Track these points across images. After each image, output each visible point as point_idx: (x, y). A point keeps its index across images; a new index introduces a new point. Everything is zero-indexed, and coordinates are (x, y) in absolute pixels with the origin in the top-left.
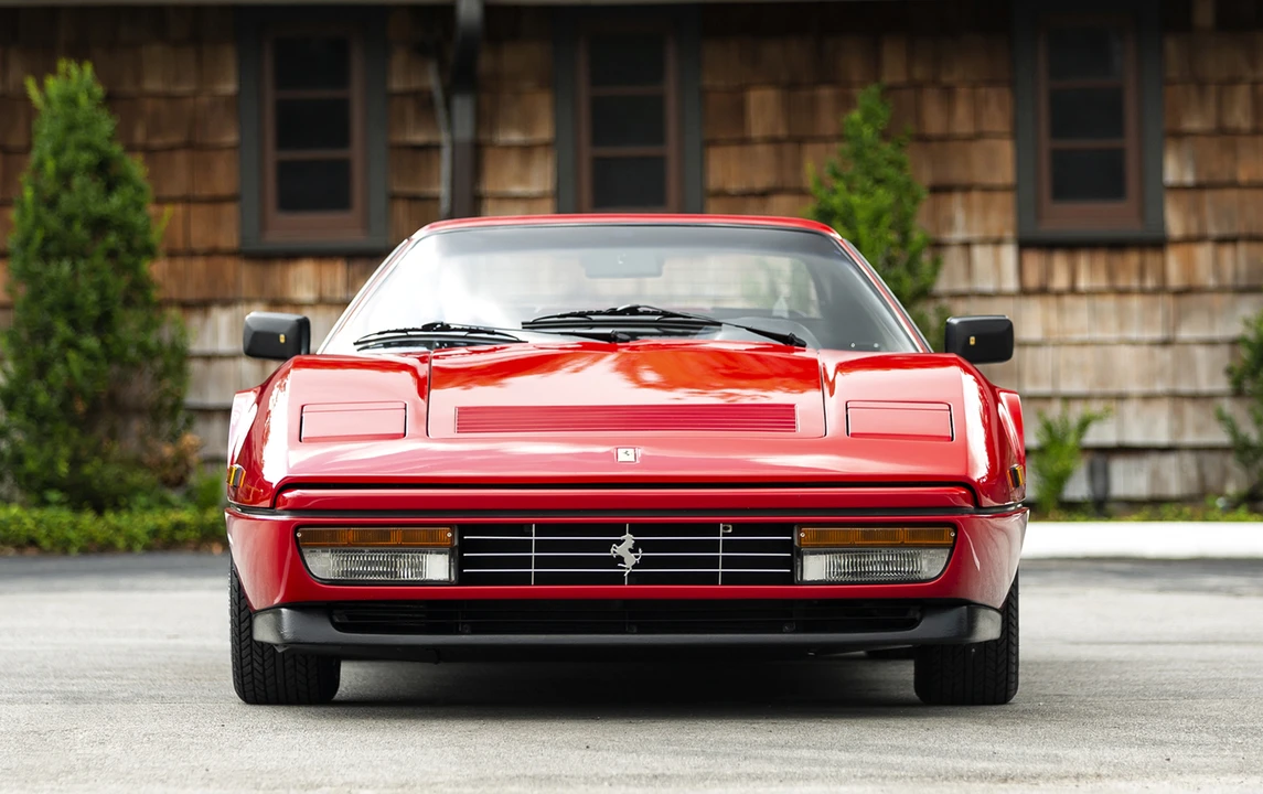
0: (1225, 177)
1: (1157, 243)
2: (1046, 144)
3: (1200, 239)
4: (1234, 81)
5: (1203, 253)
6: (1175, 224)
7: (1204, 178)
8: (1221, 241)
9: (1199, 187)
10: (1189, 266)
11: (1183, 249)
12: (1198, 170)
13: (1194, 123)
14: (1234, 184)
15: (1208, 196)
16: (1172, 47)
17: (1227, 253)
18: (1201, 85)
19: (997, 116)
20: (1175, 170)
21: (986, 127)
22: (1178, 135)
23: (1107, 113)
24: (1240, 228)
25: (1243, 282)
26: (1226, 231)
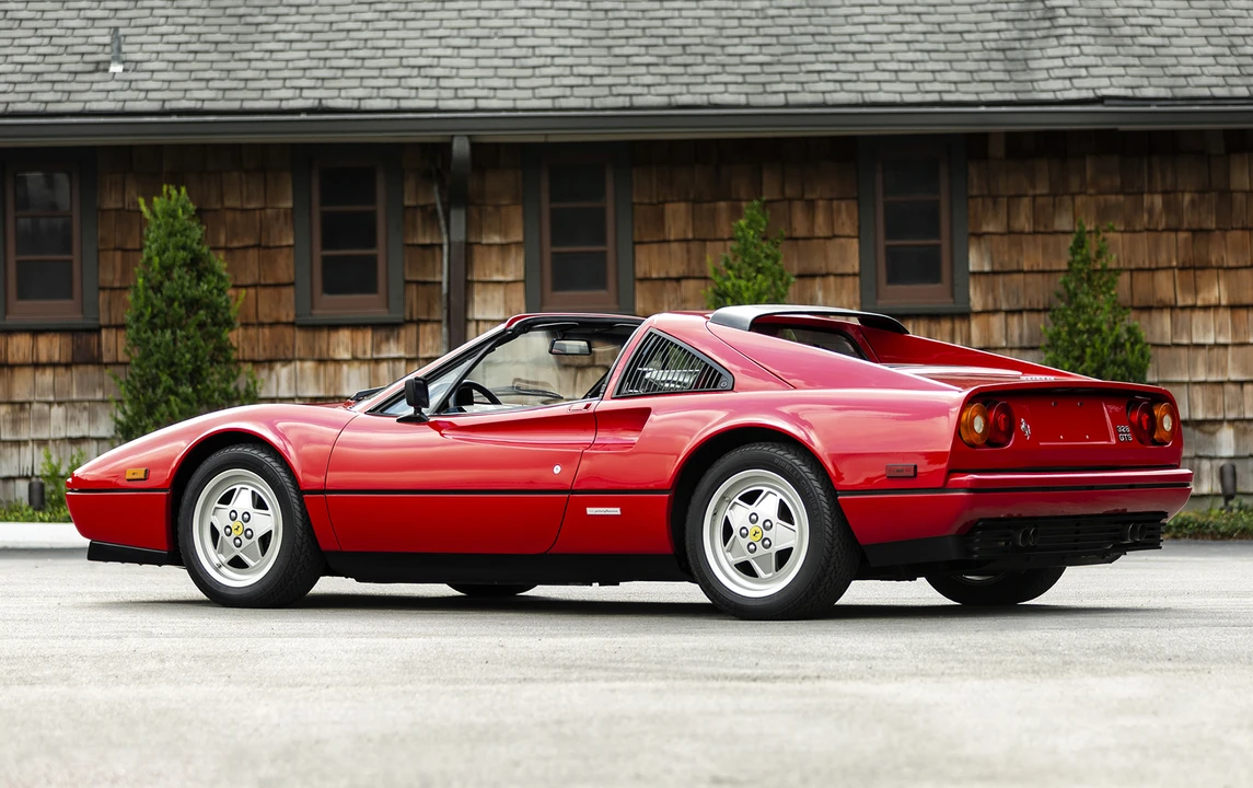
0: (1015, 267)
1: (966, 315)
2: (882, 243)
3: (995, 311)
4: (1019, 196)
5: (997, 321)
6: (976, 302)
7: (997, 268)
8: (1010, 312)
9: (994, 273)
10: (987, 330)
11: (982, 318)
12: (992, 263)
13: (991, 228)
14: (1020, 271)
15: (1001, 279)
16: (973, 171)
17: (1014, 320)
18: (995, 198)
19: (846, 223)
20: (976, 261)
21: (836, 232)
22: (979, 236)
23: (928, 222)
24: (1023, 303)
25: (1025, 344)
26: (1014, 307)
